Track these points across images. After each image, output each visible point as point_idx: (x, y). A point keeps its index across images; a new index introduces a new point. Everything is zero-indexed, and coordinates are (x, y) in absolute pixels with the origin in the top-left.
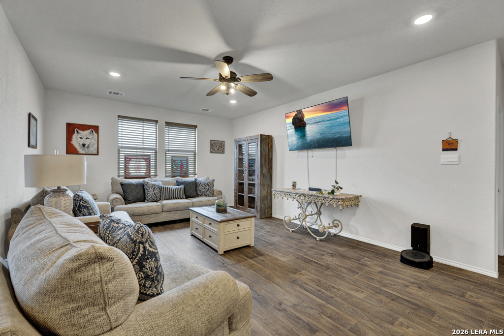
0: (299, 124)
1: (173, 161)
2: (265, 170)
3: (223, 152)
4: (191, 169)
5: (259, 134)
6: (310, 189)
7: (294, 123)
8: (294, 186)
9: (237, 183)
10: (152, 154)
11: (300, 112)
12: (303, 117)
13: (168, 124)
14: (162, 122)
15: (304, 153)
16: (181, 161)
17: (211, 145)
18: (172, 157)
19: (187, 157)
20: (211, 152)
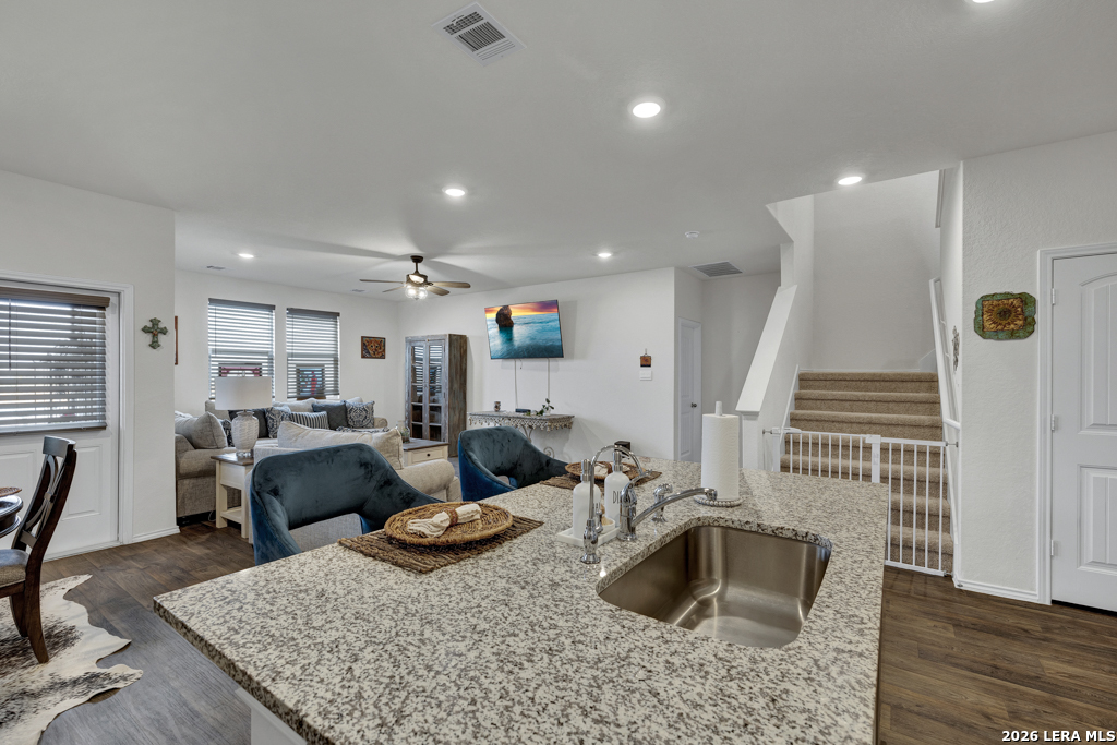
0: (505, 322)
1: (299, 372)
2: (456, 386)
3: (383, 357)
4: (329, 386)
5: (448, 333)
6: (518, 411)
7: (498, 320)
8: (497, 406)
9: (411, 407)
10: (263, 360)
11: (506, 307)
12: (510, 313)
13: (293, 311)
14: (282, 308)
15: (511, 363)
16: (313, 371)
17: (363, 344)
18: (297, 365)
19: (323, 365)
20: (363, 357)
